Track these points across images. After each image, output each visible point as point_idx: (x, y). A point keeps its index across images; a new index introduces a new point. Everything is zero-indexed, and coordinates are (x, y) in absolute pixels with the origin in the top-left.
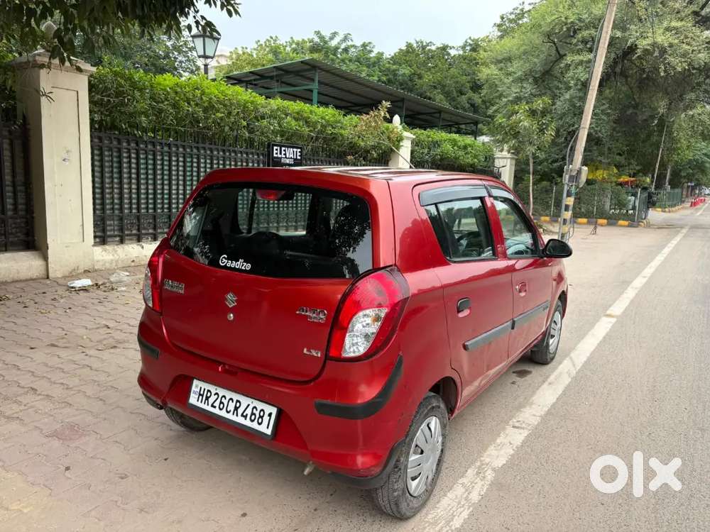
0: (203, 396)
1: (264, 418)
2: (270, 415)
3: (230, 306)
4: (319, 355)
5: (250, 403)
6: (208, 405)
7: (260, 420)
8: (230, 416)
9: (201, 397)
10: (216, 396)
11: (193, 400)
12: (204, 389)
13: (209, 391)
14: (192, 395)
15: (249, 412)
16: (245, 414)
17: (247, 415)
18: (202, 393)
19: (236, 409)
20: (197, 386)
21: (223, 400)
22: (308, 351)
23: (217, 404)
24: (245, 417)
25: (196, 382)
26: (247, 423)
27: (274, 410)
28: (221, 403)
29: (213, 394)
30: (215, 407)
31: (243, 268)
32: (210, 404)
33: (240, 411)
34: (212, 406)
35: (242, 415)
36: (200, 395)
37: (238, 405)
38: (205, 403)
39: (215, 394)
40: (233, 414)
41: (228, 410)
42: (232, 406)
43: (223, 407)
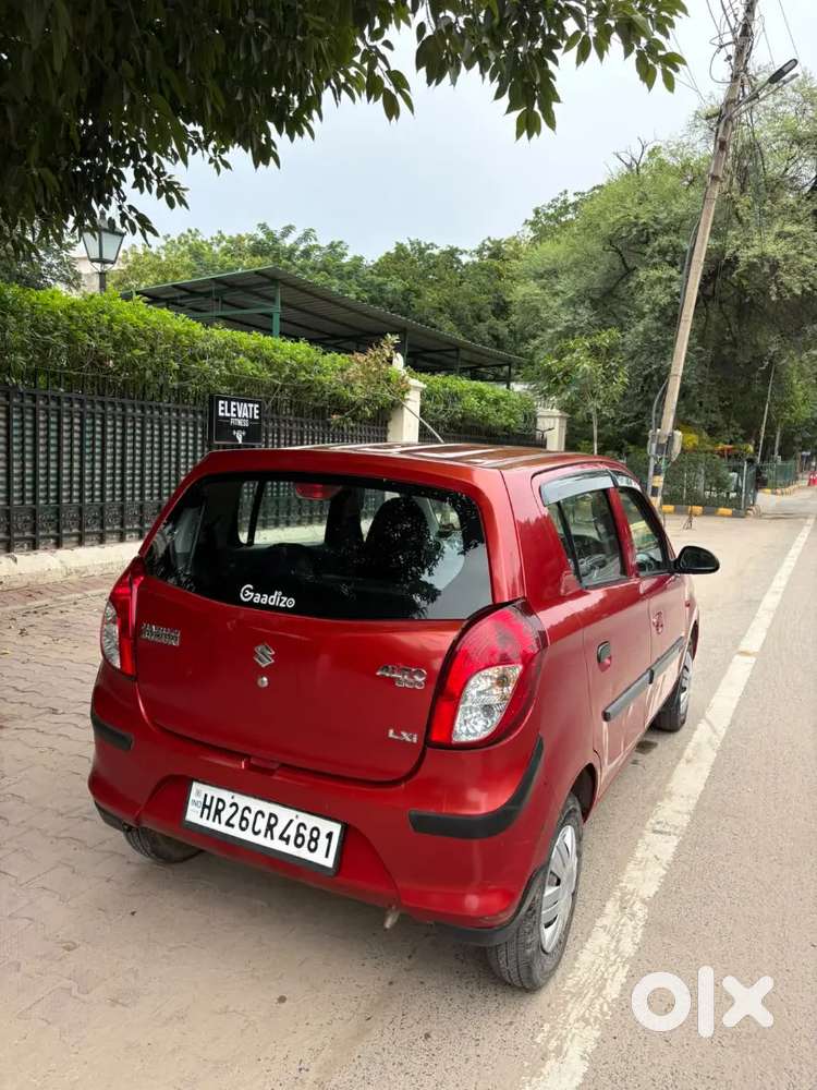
0: (209, 808)
1: (319, 841)
2: (330, 836)
3: (263, 666)
4: (415, 740)
5: (294, 818)
6: (220, 822)
7: (313, 845)
8: (260, 840)
9: (206, 811)
10: (234, 808)
11: (193, 815)
12: (212, 798)
13: (219, 800)
14: (191, 807)
15: (292, 832)
16: (285, 836)
17: (289, 837)
18: (208, 803)
19: (270, 827)
20: (198, 793)
21: (246, 814)
22: (395, 733)
23: (236, 820)
24: (287, 840)
25: (196, 786)
26: (290, 849)
27: (336, 828)
28: (243, 818)
29: (228, 804)
30: (232, 826)
31: (282, 605)
32: (224, 821)
33: (277, 831)
34: (228, 824)
35: (281, 837)
36: (205, 806)
37: (273, 821)
38: (214, 820)
39: (231, 806)
40: (266, 836)
41: (256, 830)
42: (262, 824)
43: (247, 825)
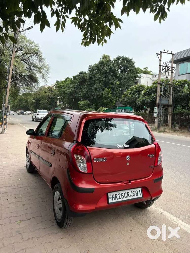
0: (114, 197)
2: (139, 191)
3: (128, 160)
5: (132, 191)
7: (137, 194)
9: (113, 198)
12: (114, 195)
13: (116, 195)
14: (109, 199)
18: (113, 196)
19: (128, 195)
20: (110, 195)
21: (122, 195)
23: (121, 197)
24: (132, 196)
27: (140, 189)
29: (118, 195)
30: (121, 199)
32: (118, 199)
33: (130, 195)
36: (113, 197)
37: (128, 194)
38: (116, 199)
39: (119, 194)
40: (128, 197)
41: (126, 197)
42: (126, 195)
43: (123, 197)
